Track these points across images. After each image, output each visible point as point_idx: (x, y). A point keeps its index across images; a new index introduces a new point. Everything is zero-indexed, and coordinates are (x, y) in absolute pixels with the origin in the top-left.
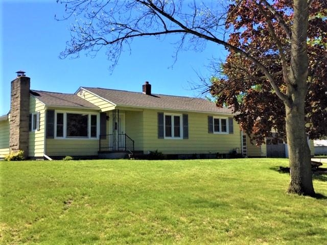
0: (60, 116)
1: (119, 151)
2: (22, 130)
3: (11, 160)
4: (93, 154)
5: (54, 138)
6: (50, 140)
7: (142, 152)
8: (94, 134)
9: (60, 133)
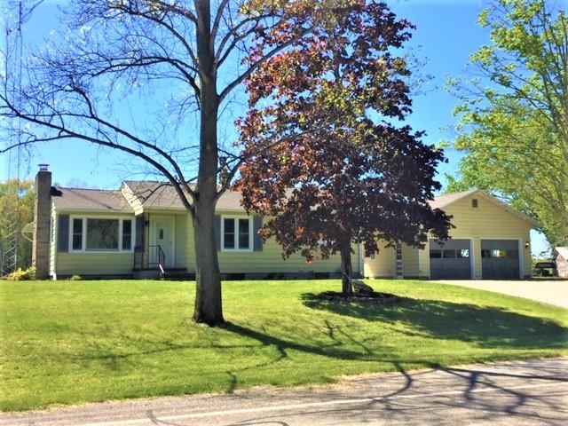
0: (78, 223)
1: (148, 269)
2: (40, 240)
3: (20, 280)
4: (125, 272)
5: (67, 251)
6: (63, 255)
7: (185, 269)
8: (127, 245)
9: (77, 245)
